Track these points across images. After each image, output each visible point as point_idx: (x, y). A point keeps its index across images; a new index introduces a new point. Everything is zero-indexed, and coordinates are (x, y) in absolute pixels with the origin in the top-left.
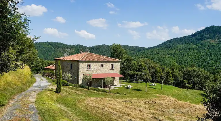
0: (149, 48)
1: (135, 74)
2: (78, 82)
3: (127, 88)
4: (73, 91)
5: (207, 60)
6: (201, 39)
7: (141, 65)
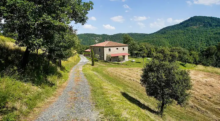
0: (150, 34)
1: (137, 53)
2: (104, 59)
3: (132, 61)
4: (101, 64)
5: (190, 41)
6: (186, 26)
7: (142, 47)
